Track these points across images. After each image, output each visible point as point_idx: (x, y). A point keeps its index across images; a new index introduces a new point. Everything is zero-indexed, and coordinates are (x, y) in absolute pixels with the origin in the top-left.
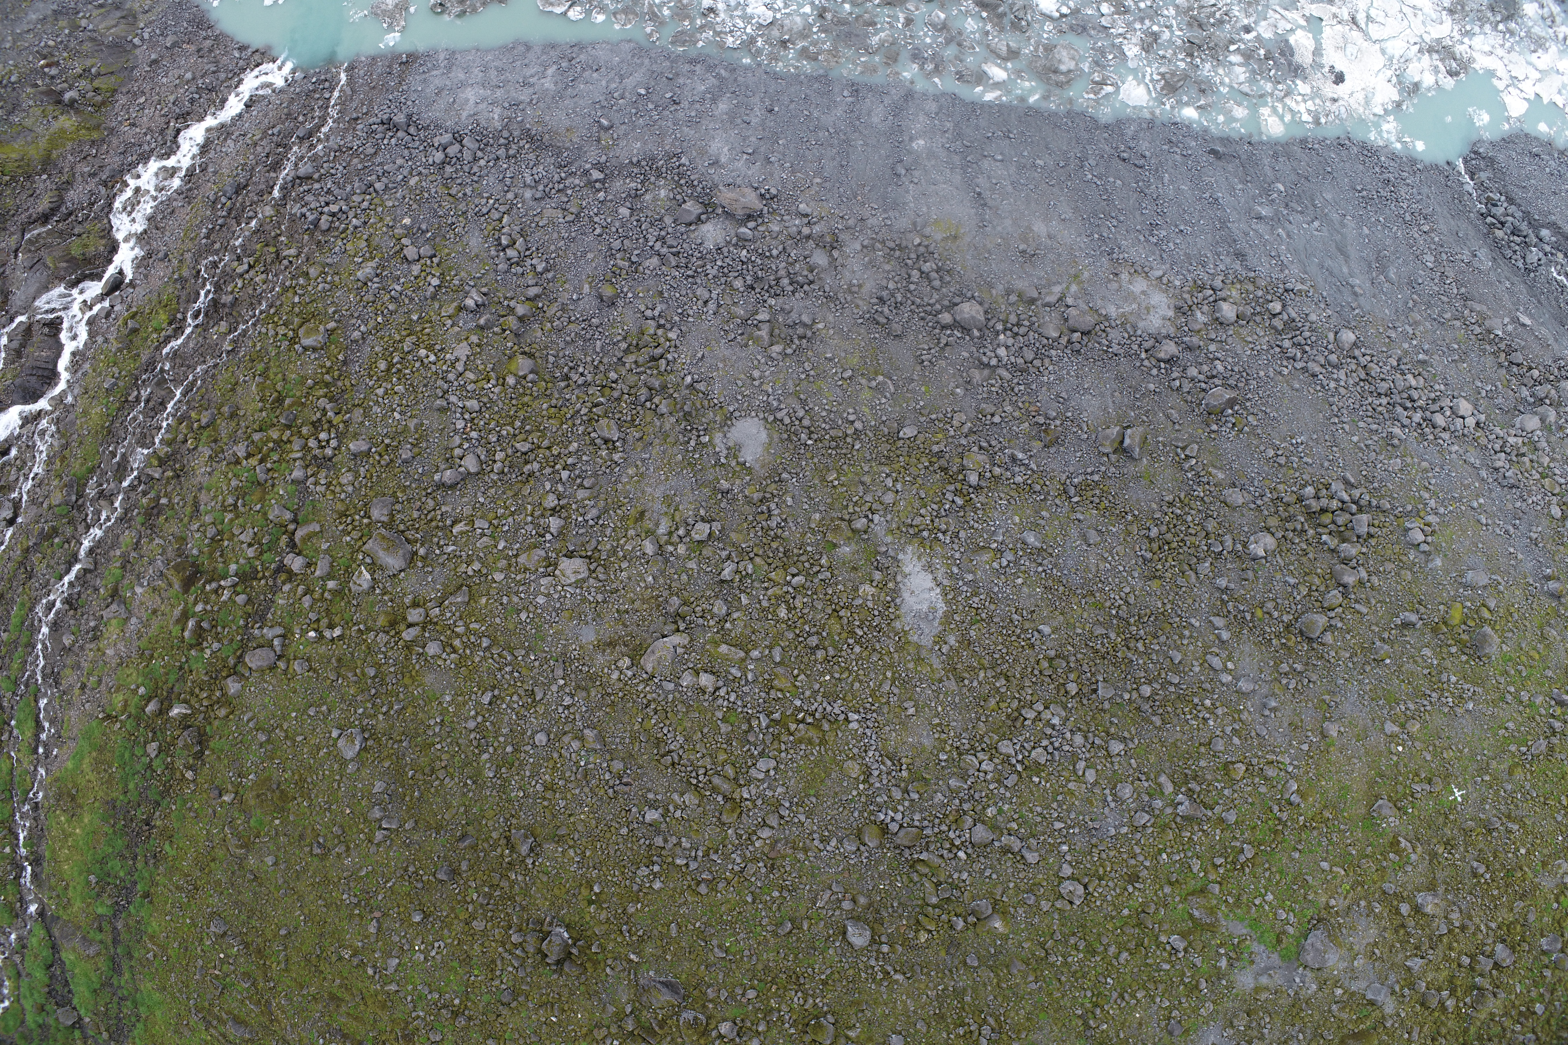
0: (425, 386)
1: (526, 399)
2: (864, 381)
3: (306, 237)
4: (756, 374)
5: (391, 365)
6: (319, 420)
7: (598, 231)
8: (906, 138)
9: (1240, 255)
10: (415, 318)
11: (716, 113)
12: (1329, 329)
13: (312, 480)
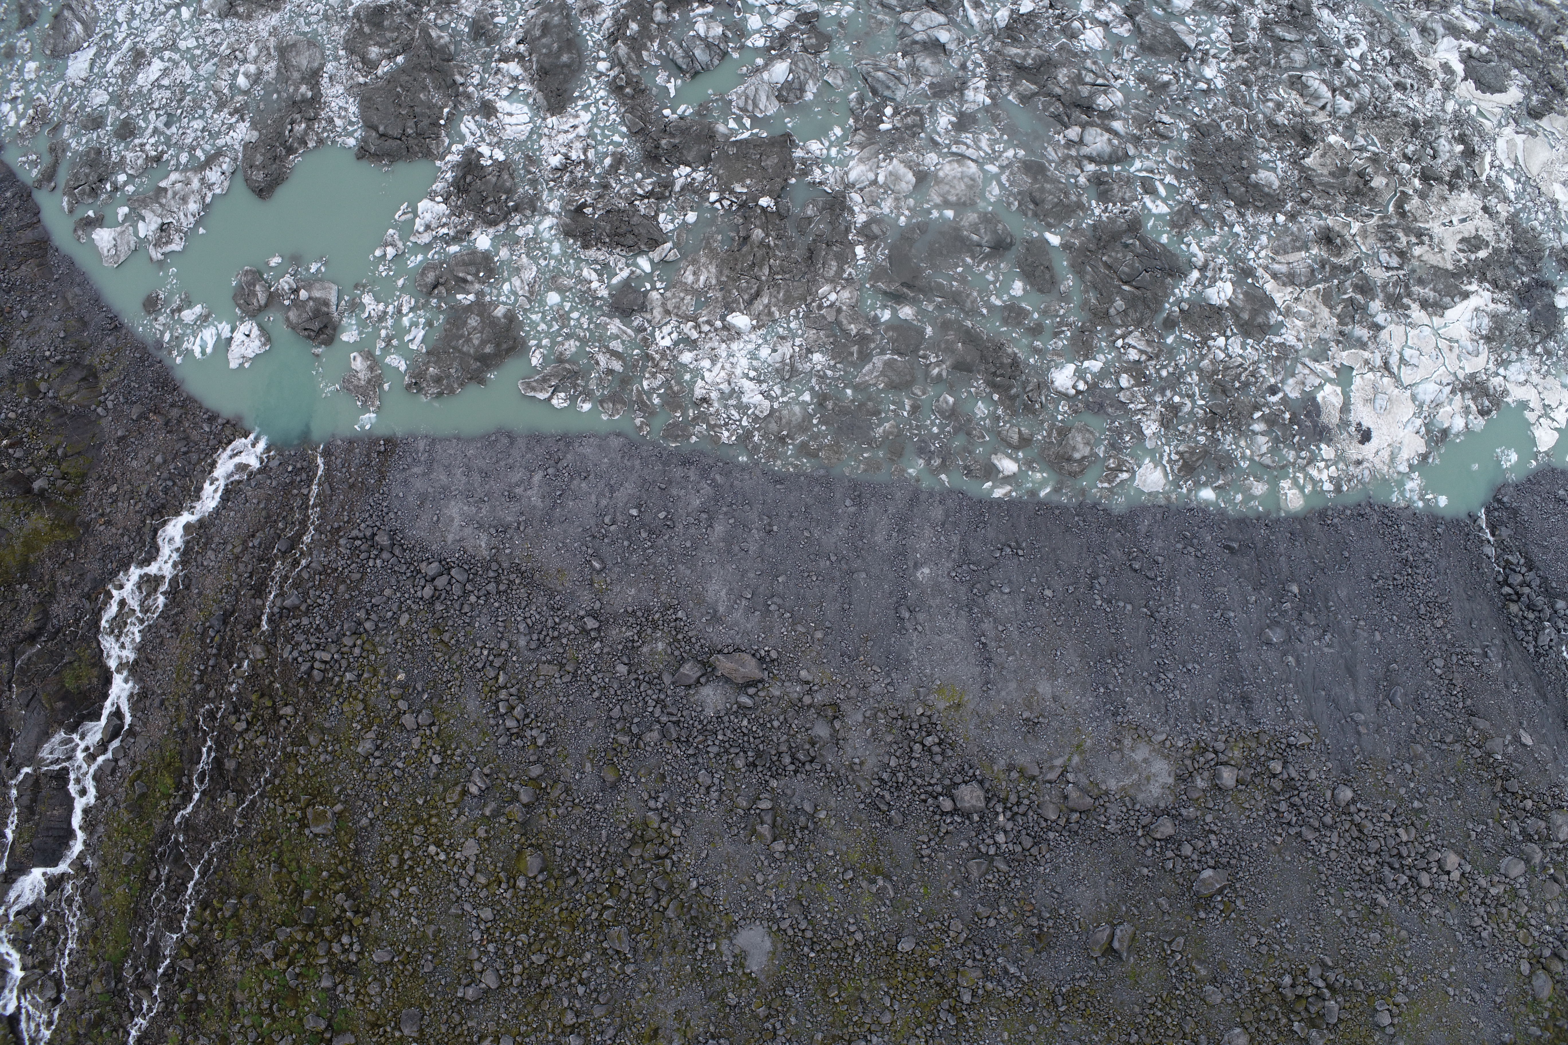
0: (439, 887)
1: (537, 903)
2: (864, 884)
3: (301, 690)
4: (760, 878)
5: (402, 861)
6: (339, 917)
7: (596, 694)
8: (911, 564)
9: (1246, 701)
10: (420, 802)
11: (712, 539)
12: (1328, 787)
13: (340, 988)
